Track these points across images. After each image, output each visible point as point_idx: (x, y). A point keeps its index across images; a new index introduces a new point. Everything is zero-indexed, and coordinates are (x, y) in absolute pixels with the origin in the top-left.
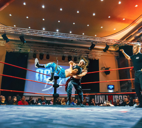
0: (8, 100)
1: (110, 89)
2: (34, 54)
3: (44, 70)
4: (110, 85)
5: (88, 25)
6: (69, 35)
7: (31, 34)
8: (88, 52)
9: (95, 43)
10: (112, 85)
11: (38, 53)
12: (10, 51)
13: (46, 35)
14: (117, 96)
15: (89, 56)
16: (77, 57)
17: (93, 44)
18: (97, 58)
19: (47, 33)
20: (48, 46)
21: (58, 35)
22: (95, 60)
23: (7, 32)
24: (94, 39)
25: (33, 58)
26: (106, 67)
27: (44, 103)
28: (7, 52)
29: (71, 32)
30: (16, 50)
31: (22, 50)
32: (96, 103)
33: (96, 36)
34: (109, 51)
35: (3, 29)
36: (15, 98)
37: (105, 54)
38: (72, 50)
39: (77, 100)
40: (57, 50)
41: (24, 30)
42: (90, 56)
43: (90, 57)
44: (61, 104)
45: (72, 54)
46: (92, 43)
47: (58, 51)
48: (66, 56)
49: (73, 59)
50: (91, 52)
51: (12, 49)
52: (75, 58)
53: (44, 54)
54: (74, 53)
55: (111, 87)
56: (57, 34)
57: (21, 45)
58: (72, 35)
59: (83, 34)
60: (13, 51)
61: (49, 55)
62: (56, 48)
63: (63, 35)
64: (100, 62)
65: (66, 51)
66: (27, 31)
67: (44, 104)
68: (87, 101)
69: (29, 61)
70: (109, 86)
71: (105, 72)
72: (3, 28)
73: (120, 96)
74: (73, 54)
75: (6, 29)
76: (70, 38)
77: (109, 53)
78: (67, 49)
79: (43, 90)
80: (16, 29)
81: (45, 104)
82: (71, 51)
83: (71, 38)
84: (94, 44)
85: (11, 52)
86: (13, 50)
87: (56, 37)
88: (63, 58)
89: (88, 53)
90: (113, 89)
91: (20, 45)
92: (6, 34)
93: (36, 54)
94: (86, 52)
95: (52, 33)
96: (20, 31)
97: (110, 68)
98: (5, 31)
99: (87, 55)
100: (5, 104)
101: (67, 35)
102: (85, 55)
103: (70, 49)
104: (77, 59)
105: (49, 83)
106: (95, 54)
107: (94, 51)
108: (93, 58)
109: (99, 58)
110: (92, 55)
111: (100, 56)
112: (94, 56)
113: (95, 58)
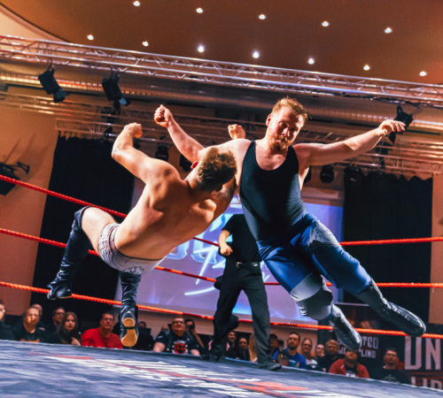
0: (55, 323)
2: (159, 148)
5: (388, 30)
6: (299, 75)
7: (146, 70)
9: (415, 108)
12: (71, 133)
13: (203, 77)
15: (386, 161)
17: (405, 111)
18: (423, 173)
19: (210, 65)
20: (217, 115)
21: (253, 76)
22: (416, 179)
23: (58, 63)
24: (408, 92)
27: (180, 346)
28: (61, 140)
29: (311, 61)
30: (92, 132)
31: (114, 130)
32: (408, 366)
33: (423, 74)
35: (45, 50)
36: (69, 321)
39: (321, 346)
40: (253, 134)
41: (122, 54)
42: (392, 162)
43: (394, 167)
44: (248, 359)
46: (399, 108)
49: (319, 172)
50: (398, 146)
51: (78, 126)
56: (248, 69)
57: (113, 113)
58: (312, 76)
59: (367, 68)
60: (83, 135)
62: (248, 125)
63: (274, 72)
64: (438, 189)
66: (134, 59)
67: (180, 349)
68: (369, 354)
72: (44, 46)
75: (56, 51)
76: (302, 89)
79: (187, 294)
80: (93, 50)
81: (184, 351)
83: (308, 89)
84: (406, 115)
85: (74, 140)
86: (81, 129)
87: (246, 82)
89: (385, 152)
91: (107, 110)
92: (53, 71)
93: (167, 149)
95: (230, 67)
96: (106, 59)
98: (51, 58)
99: (381, 158)
100: (35, 340)
101: (292, 74)
102: (371, 160)
103: (307, 131)
104: (333, 174)
105: (214, 267)
106: (419, 153)
107: (415, 143)
108: (407, 171)
109: (435, 172)
110: (401, 160)
111: (440, 162)
112: (413, 161)
113: (414, 172)
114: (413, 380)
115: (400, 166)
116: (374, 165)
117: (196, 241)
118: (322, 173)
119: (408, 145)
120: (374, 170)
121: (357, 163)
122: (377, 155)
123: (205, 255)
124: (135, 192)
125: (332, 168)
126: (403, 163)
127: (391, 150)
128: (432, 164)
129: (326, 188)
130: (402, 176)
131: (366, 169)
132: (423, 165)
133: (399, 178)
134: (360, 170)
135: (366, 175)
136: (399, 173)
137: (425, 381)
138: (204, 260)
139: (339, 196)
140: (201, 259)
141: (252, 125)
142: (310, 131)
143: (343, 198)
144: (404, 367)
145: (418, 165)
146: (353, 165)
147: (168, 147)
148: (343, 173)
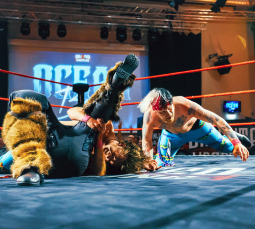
1: (230, 113)
2: (23, 24)
3: (54, 66)
4: (230, 102)
8: (172, 12)
10: (235, 102)
11: (34, 20)
14: (246, 129)
15: (173, 24)
16: (142, 28)
18: (195, 30)
22: (191, 34)
25: (21, 35)
26: (220, 54)
32: (191, 147)
34: (232, 8)
37: (219, 17)
38: (126, 8)
40: (86, 11)
42: (177, 24)
43: (178, 27)
45: (127, 21)
47: (89, 14)
48: (110, 26)
49: (131, 34)
50: (180, 13)
52: (135, 31)
53: (50, 24)
54: (134, 18)
55: (232, 106)
61: (64, 26)
62: (83, 4)
64: (205, 40)
65: (110, 14)
69: (12, 42)
70: (228, 105)
71: (218, 70)
73: (252, 129)
74: (131, 22)
77: (230, 15)
78: (112, 8)
82: (123, 12)
88: (104, 33)
89: (172, 18)
90: (237, 111)
93: (28, 25)
94: (166, 12)
97: (231, 55)
99: (170, 22)
102: (164, 24)
103: (122, 7)
104: (140, 34)
105: (70, 101)
106: (193, 17)
107: (190, 11)
108: (186, 29)
109: (202, 29)
110: (182, 23)
111: (205, 23)
112: (189, 23)
113: (190, 30)
114: (194, 153)
115: (182, 26)
116: (165, 27)
117: (56, 84)
118: (133, 34)
119: (186, 13)
120: (166, 30)
121: (155, 26)
122: (167, 20)
123: (63, 94)
124: (9, 56)
125: (140, 30)
126: (183, 24)
127: (176, 16)
128: (201, 24)
129: (137, 44)
130: (183, 33)
131: (161, 30)
132: (195, 25)
133: (181, 34)
134: (157, 31)
135: (161, 34)
136: (181, 31)
137: (200, 153)
138: (63, 97)
139: (145, 48)
140: (61, 97)
141: (85, 4)
142: (124, 6)
143: (148, 50)
144: (188, 147)
145: (192, 25)
146: (153, 28)
147: (29, 22)
148: (147, 34)
